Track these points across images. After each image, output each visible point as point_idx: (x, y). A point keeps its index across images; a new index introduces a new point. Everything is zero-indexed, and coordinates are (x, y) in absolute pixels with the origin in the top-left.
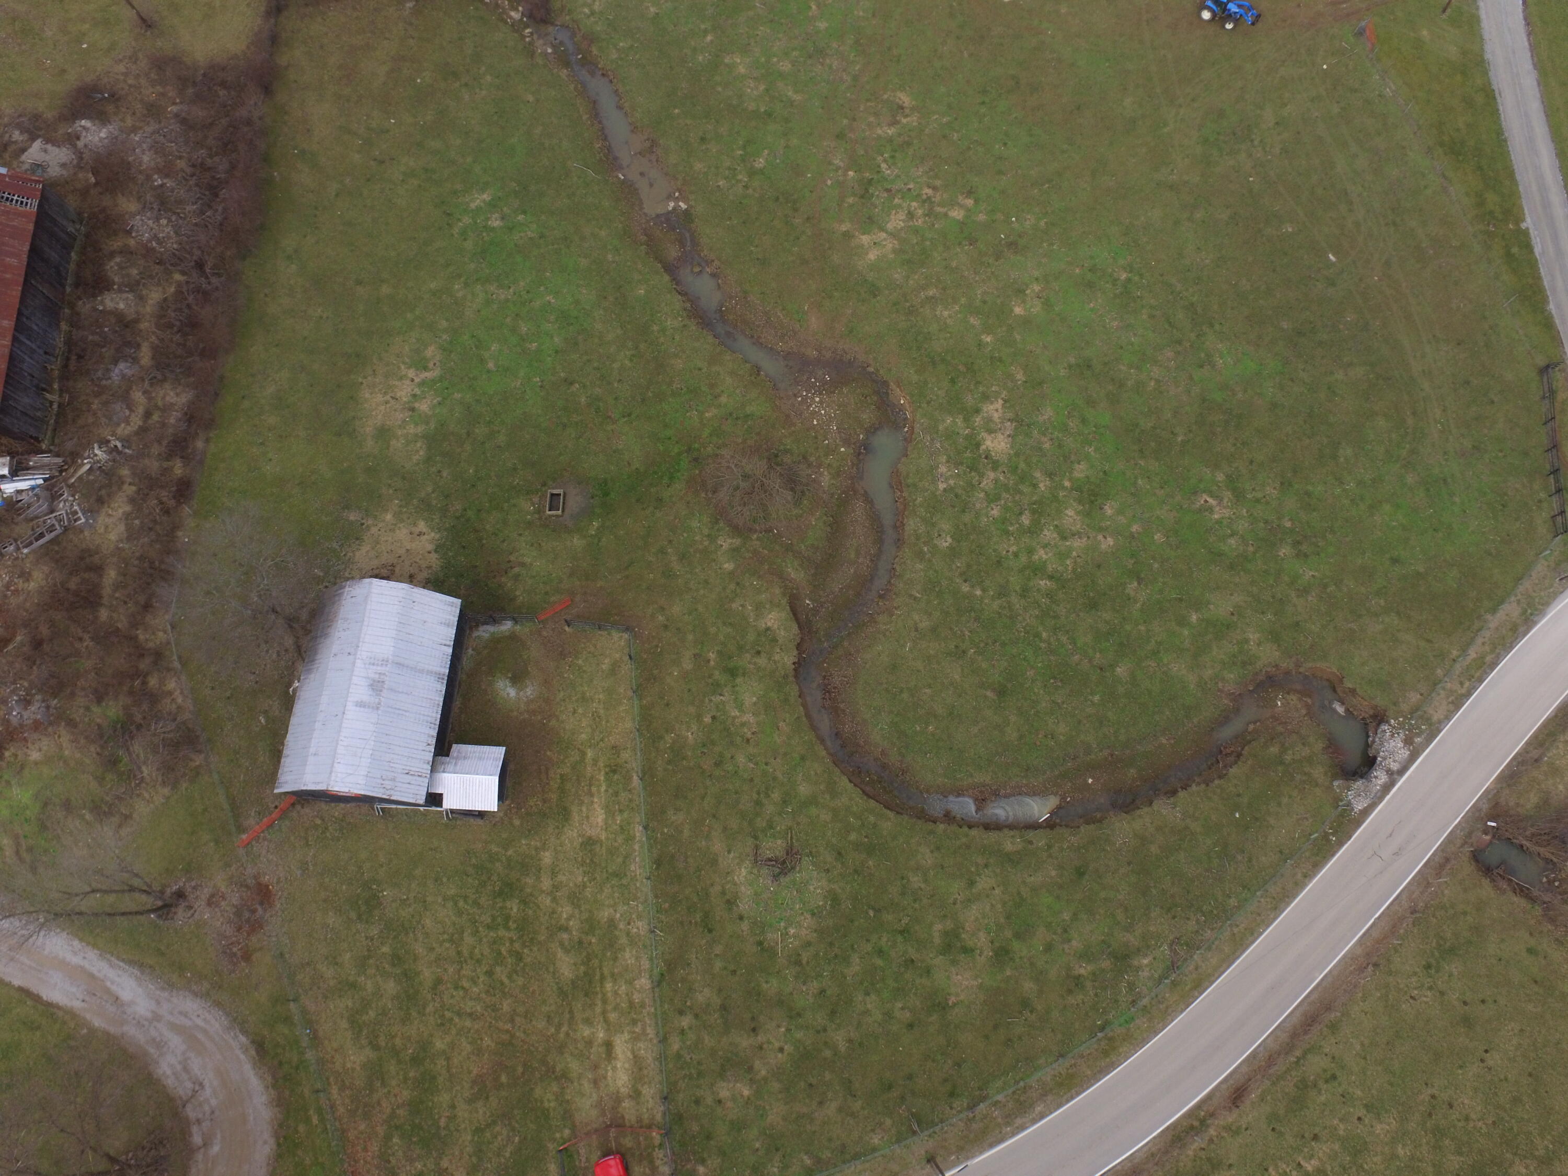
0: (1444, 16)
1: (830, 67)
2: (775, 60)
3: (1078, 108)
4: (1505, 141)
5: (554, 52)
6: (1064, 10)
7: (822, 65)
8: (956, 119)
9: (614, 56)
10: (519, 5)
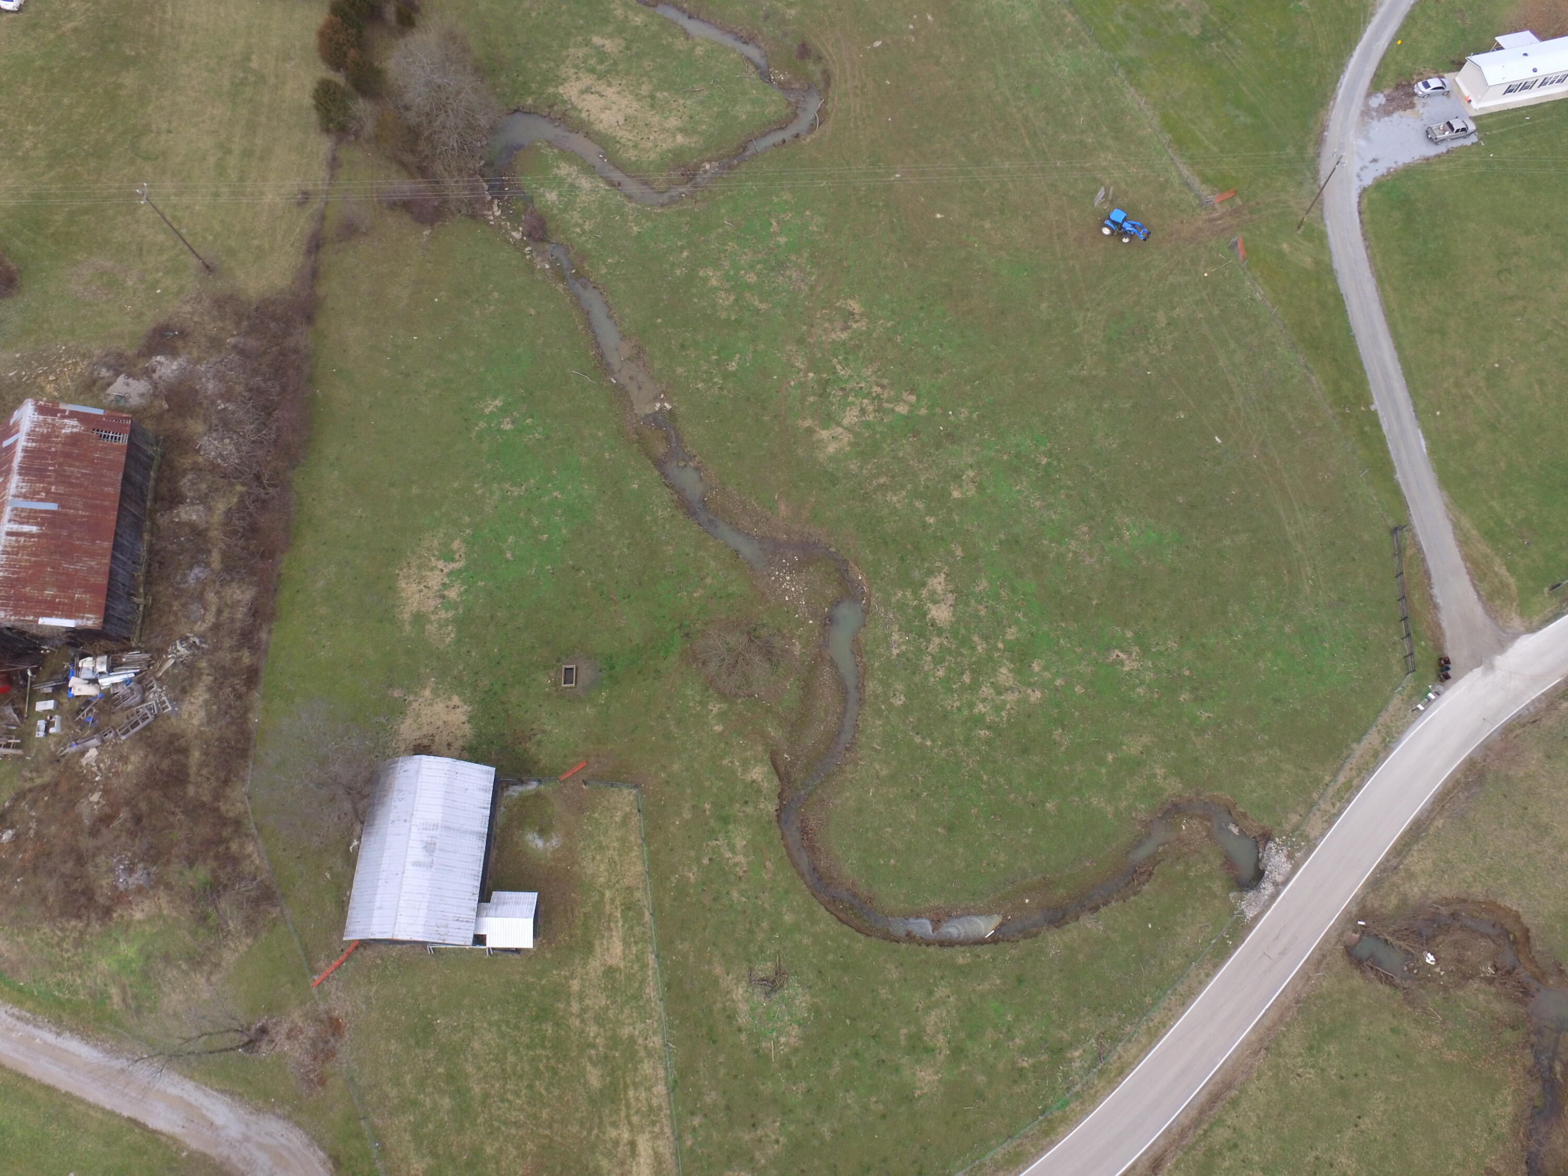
0: (1299, 232)
1: (790, 278)
2: (743, 272)
3: (1002, 313)
4: (1354, 337)
5: (552, 268)
6: (987, 225)
7: (783, 276)
8: (899, 323)
9: (604, 271)
10: (519, 226)
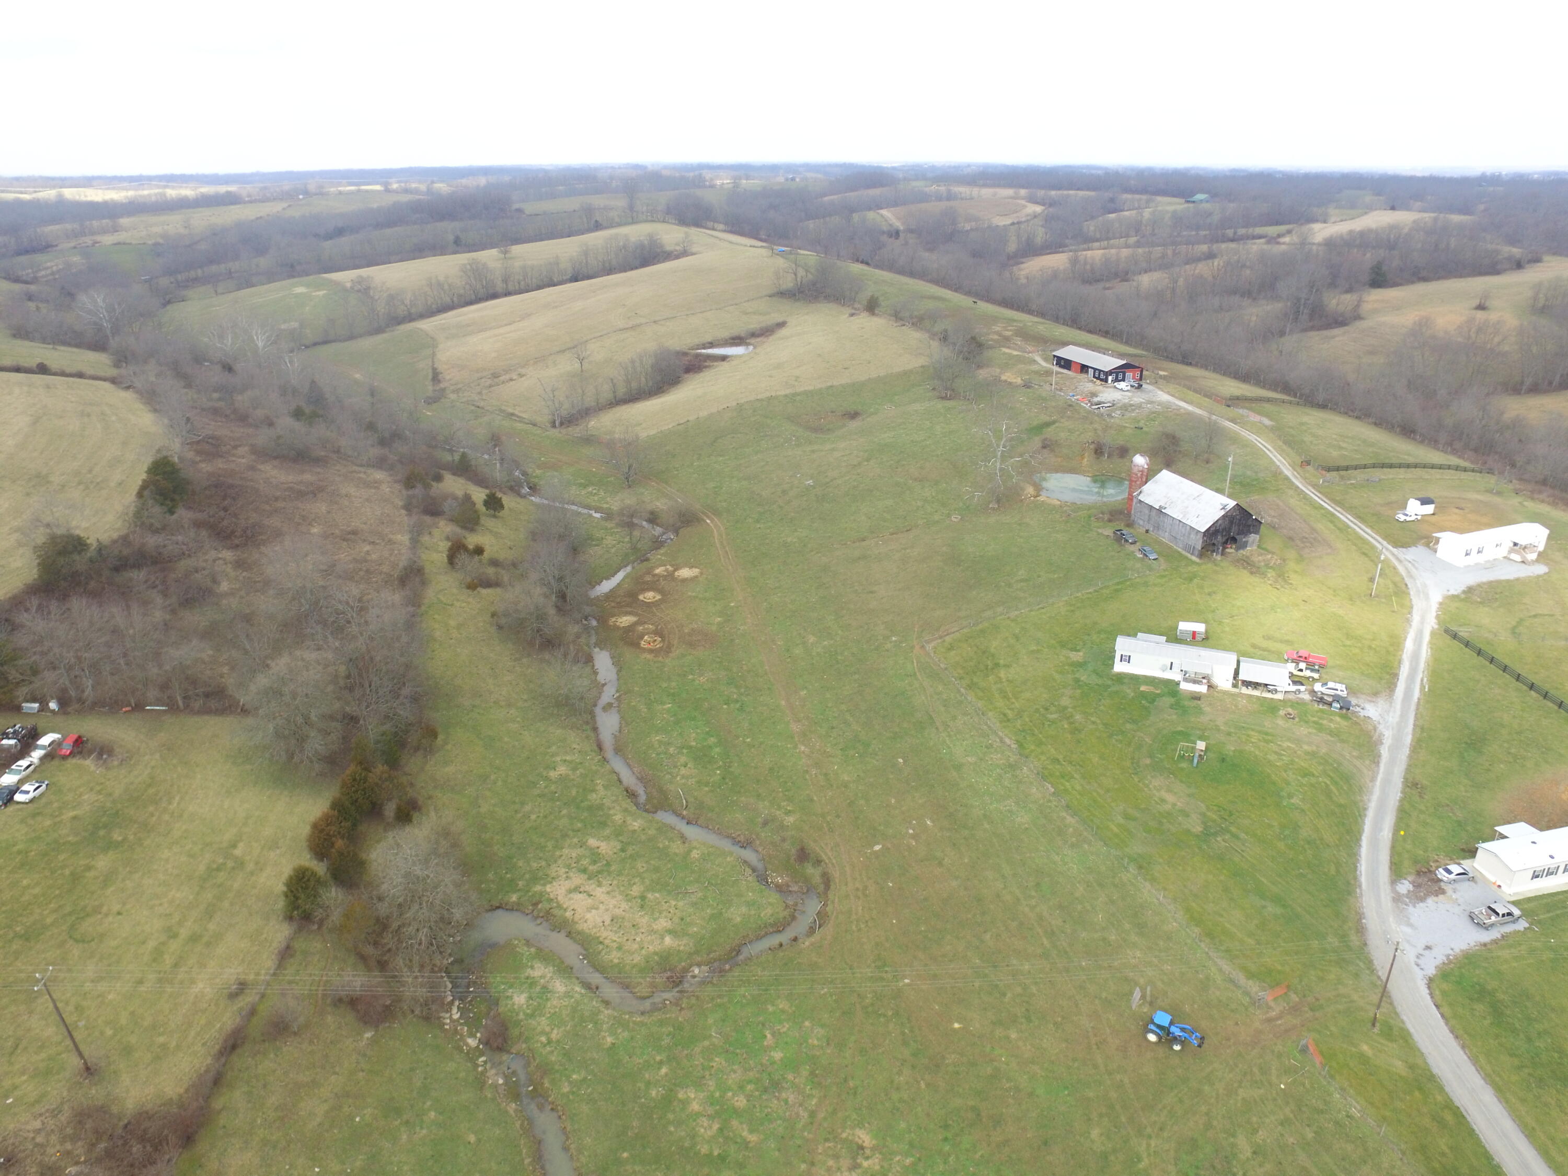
0: (1376, 1030)
1: (786, 1102)
2: (730, 1094)
3: (1045, 1143)
5: (506, 1083)
6: (1014, 1036)
7: (778, 1099)
8: (920, 1160)
9: (566, 1089)
10: (477, 1031)
